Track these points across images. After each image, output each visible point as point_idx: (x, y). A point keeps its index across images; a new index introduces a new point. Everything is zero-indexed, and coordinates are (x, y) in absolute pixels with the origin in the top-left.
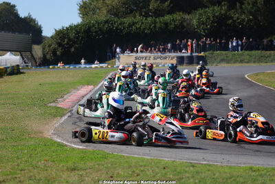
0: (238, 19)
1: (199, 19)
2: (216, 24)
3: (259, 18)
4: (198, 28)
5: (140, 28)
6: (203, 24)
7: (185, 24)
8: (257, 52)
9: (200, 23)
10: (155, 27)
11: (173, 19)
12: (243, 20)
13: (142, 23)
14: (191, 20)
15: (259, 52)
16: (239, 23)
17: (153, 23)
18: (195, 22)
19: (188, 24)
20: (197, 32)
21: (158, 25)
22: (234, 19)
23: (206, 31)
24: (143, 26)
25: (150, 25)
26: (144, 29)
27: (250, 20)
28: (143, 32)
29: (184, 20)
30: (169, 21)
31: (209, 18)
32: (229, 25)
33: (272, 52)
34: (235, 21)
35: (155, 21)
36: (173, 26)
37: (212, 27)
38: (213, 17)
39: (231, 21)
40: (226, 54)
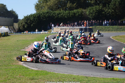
0: (107, 11)
1: (89, 11)
2: (97, 14)
3: (117, 11)
4: (89, 15)
5: (62, 15)
6: (91, 14)
7: (83, 14)
8: (116, 26)
9: (90, 13)
10: (69, 15)
11: (78, 12)
12: (110, 12)
13: (64, 13)
15: (117, 26)
16: (108, 13)
18: (87, 13)
20: (89, 17)
21: (71, 14)
23: (93, 17)
24: (64, 15)
25: (67, 14)
26: (65, 16)
27: (112, 12)
29: (82, 12)
30: (76, 12)
31: (94, 11)
32: (103, 14)
33: (123, 26)
34: (106, 12)
35: (69, 12)
36: (78, 15)
37: (95, 15)
38: (96, 11)
39: (104, 12)
40: (102, 27)
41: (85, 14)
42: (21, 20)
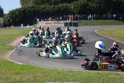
0: (92, 6)
1: (74, 6)
2: (82, 8)
3: (101, 5)
5: (48, 10)
6: (76, 8)
7: (68, 8)
8: (100, 20)
9: (75, 8)
10: (54, 9)
11: (63, 6)
12: (94, 6)
13: (49, 8)
14: (71, 6)
15: (101, 20)
16: (92, 8)
17: (54, 8)
18: (72, 7)
19: (69, 8)
20: (73, 11)
21: (56, 9)
22: (90, 6)
23: (78, 11)
24: (49, 9)
25: (52, 9)
26: (50, 10)
27: (97, 6)
28: (49, 12)
29: (67, 6)
30: (61, 7)
31: (79, 5)
32: (88, 8)
33: (107, 21)
34: (90, 7)
35: (54, 6)
36: (63, 9)
37: (80, 9)
38: (81, 5)
39: (88, 7)
40: (86, 22)
41: (70, 8)
42: (6, 14)
